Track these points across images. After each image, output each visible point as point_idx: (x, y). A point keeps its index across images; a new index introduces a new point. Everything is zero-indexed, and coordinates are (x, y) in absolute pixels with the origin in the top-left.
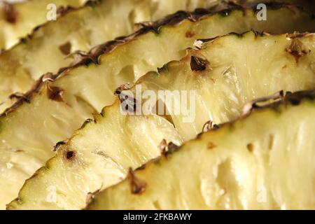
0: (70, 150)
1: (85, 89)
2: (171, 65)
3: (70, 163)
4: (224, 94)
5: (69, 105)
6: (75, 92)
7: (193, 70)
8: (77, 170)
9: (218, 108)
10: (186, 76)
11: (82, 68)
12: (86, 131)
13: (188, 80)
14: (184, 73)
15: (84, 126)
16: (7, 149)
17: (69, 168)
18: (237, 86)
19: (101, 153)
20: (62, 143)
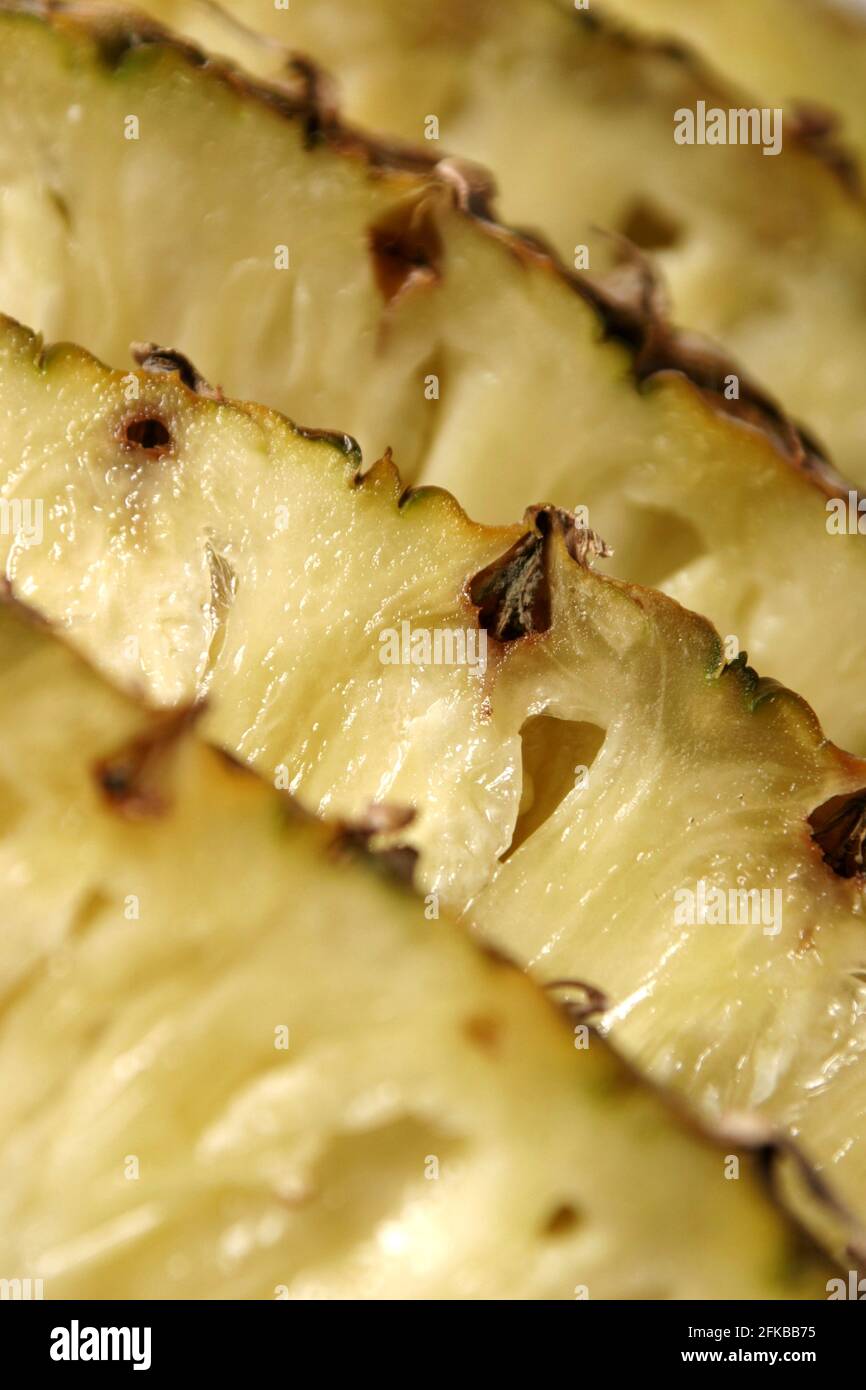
0: (173, 426)
1: (489, 378)
2: (786, 711)
3: (109, 450)
4: (768, 1018)
5: (384, 338)
6: (457, 337)
7: (811, 820)
8: (94, 501)
9: (688, 1021)
10: (771, 805)
11: (584, 322)
12: (294, 457)
13: (753, 820)
14: (780, 788)
15: (314, 436)
16: (44, 143)
17: (84, 460)
18: (831, 1065)
19: (222, 572)
20: (188, 375)
